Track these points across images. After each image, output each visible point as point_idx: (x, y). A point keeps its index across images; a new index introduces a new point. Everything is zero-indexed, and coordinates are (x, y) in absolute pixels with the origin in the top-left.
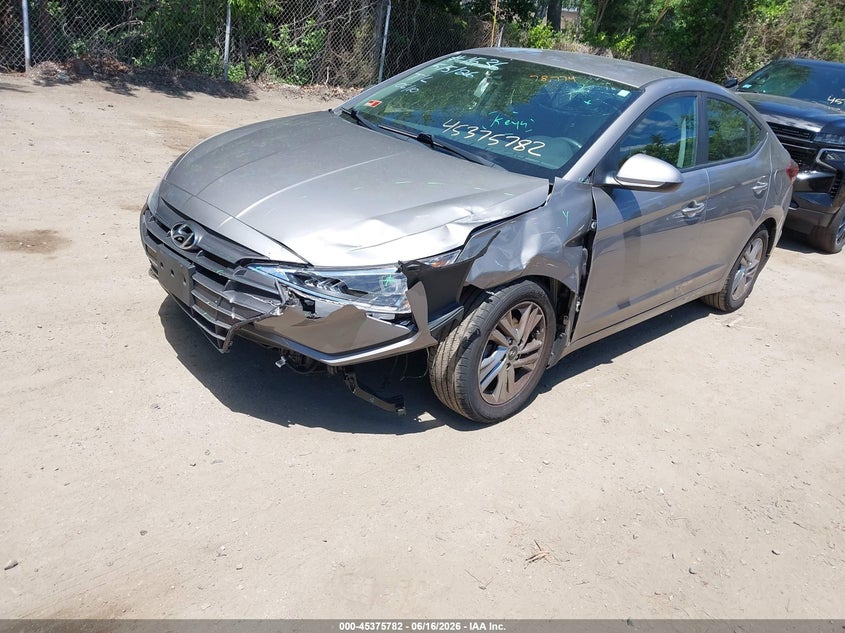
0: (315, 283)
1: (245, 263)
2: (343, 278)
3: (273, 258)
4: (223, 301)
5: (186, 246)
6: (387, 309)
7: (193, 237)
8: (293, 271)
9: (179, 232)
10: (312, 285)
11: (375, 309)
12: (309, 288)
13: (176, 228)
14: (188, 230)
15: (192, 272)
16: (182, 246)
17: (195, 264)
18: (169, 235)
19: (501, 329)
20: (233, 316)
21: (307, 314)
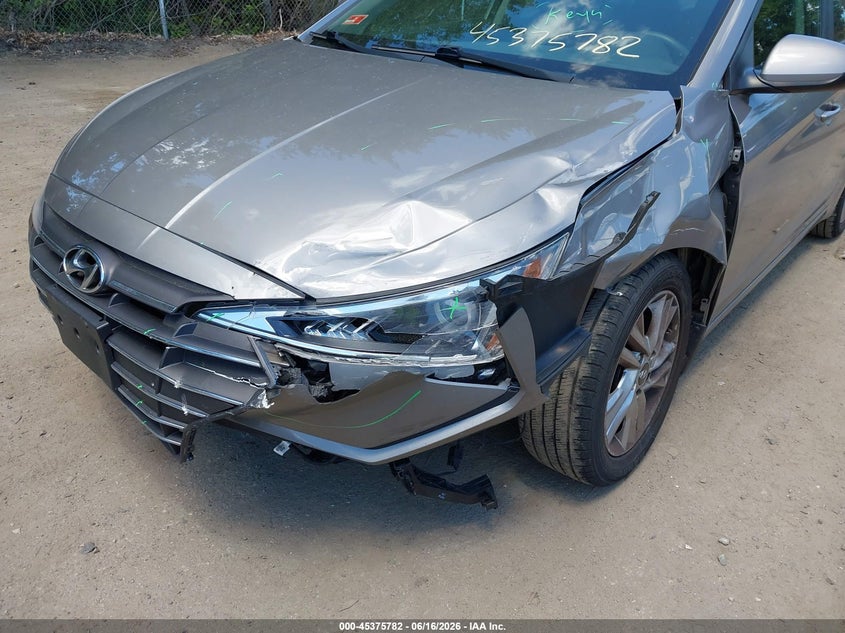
0: (324, 330)
1: (192, 309)
2: (372, 314)
3: (240, 294)
4: (162, 385)
5: (91, 286)
6: (459, 359)
7: (98, 272)
8: (281, 313)
9: (76, 262)
10: (318, 333)
11: (438, 362)
12: (313, 340)
13: (70, 257)
14: (89, 260)
15: (105, 334)
16: (83, 288)
17: (108, 319)
18: (62, 269)
19: (632, 346)
20: (185, 410)
21: (319, 390)
